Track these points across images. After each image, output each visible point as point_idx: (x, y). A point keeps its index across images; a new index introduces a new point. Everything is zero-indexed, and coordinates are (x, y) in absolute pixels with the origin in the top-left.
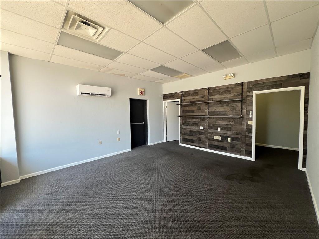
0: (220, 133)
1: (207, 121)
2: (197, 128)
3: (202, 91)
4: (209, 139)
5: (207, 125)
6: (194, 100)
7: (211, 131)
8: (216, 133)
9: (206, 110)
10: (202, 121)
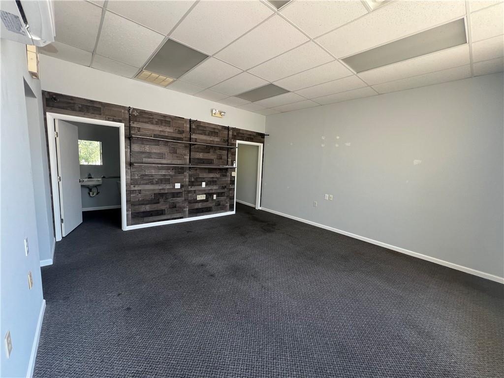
0: (204, 190)
1: (187, 174)
2: (168, 187)
3: (179, 122)
4: (190, 202)
5: (187, 180)
6: (162, 134)
7: (193, 189)
8: (200, 191)
9: (185, 155)
10: (179, 173)
